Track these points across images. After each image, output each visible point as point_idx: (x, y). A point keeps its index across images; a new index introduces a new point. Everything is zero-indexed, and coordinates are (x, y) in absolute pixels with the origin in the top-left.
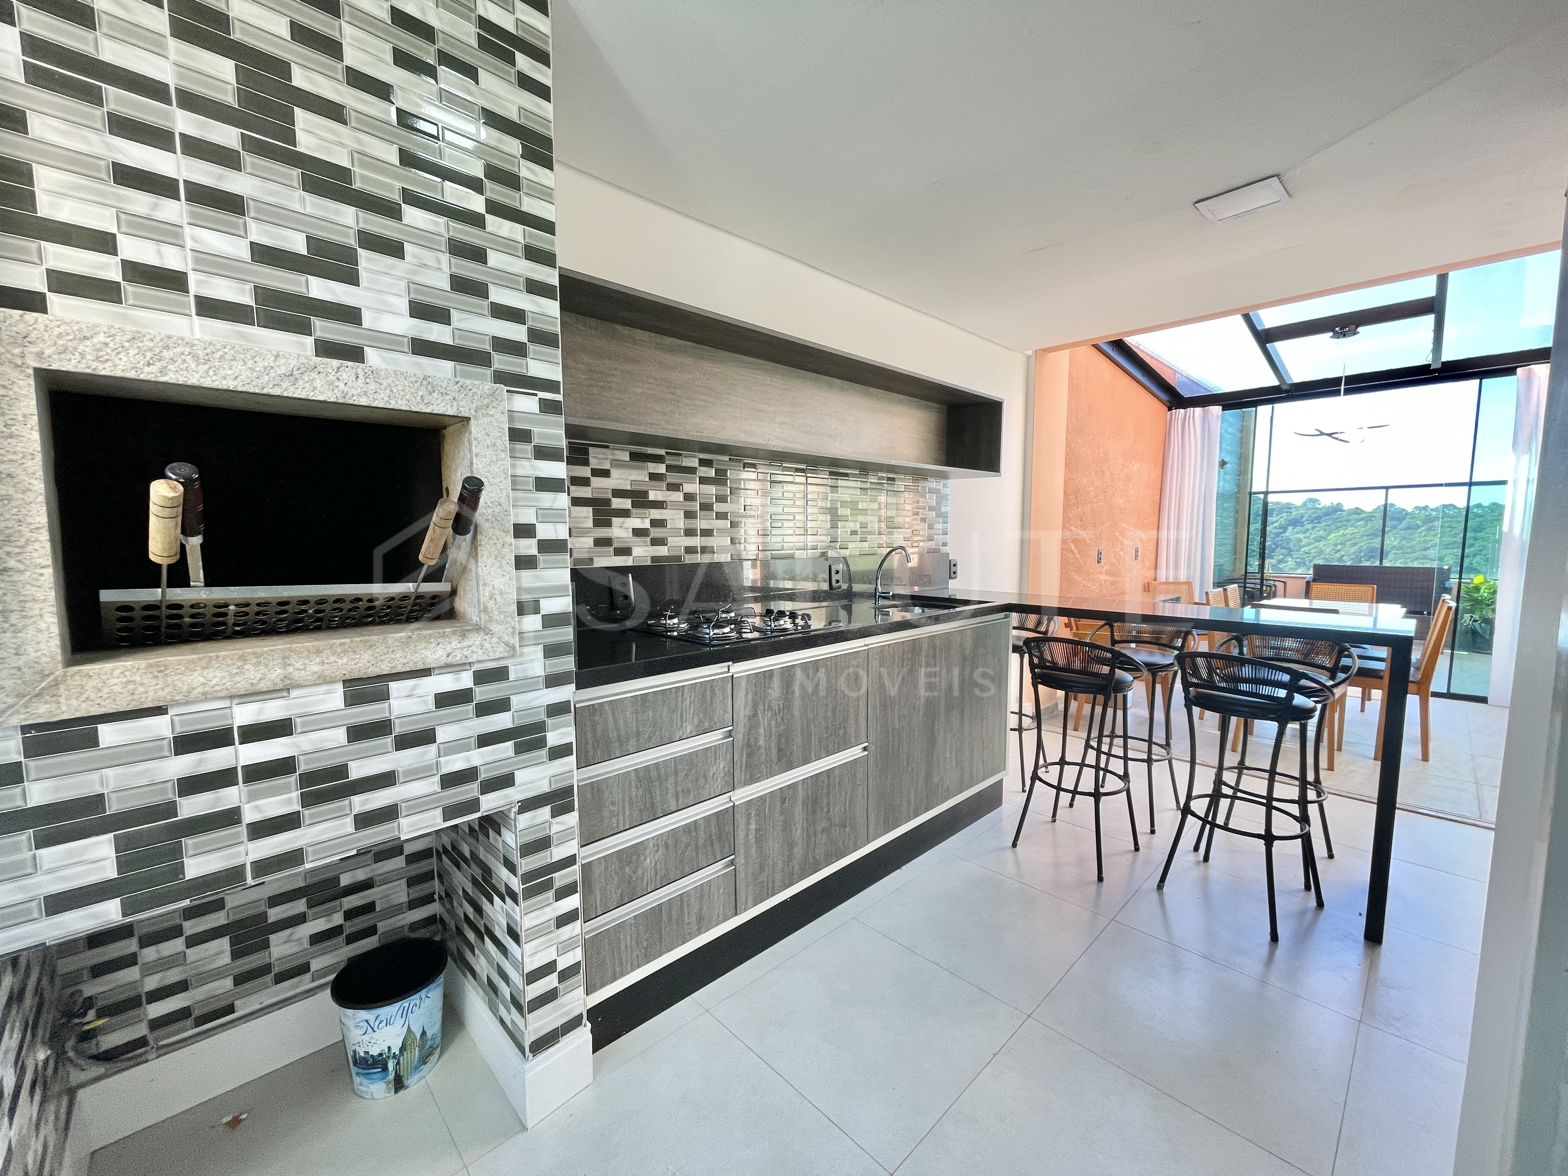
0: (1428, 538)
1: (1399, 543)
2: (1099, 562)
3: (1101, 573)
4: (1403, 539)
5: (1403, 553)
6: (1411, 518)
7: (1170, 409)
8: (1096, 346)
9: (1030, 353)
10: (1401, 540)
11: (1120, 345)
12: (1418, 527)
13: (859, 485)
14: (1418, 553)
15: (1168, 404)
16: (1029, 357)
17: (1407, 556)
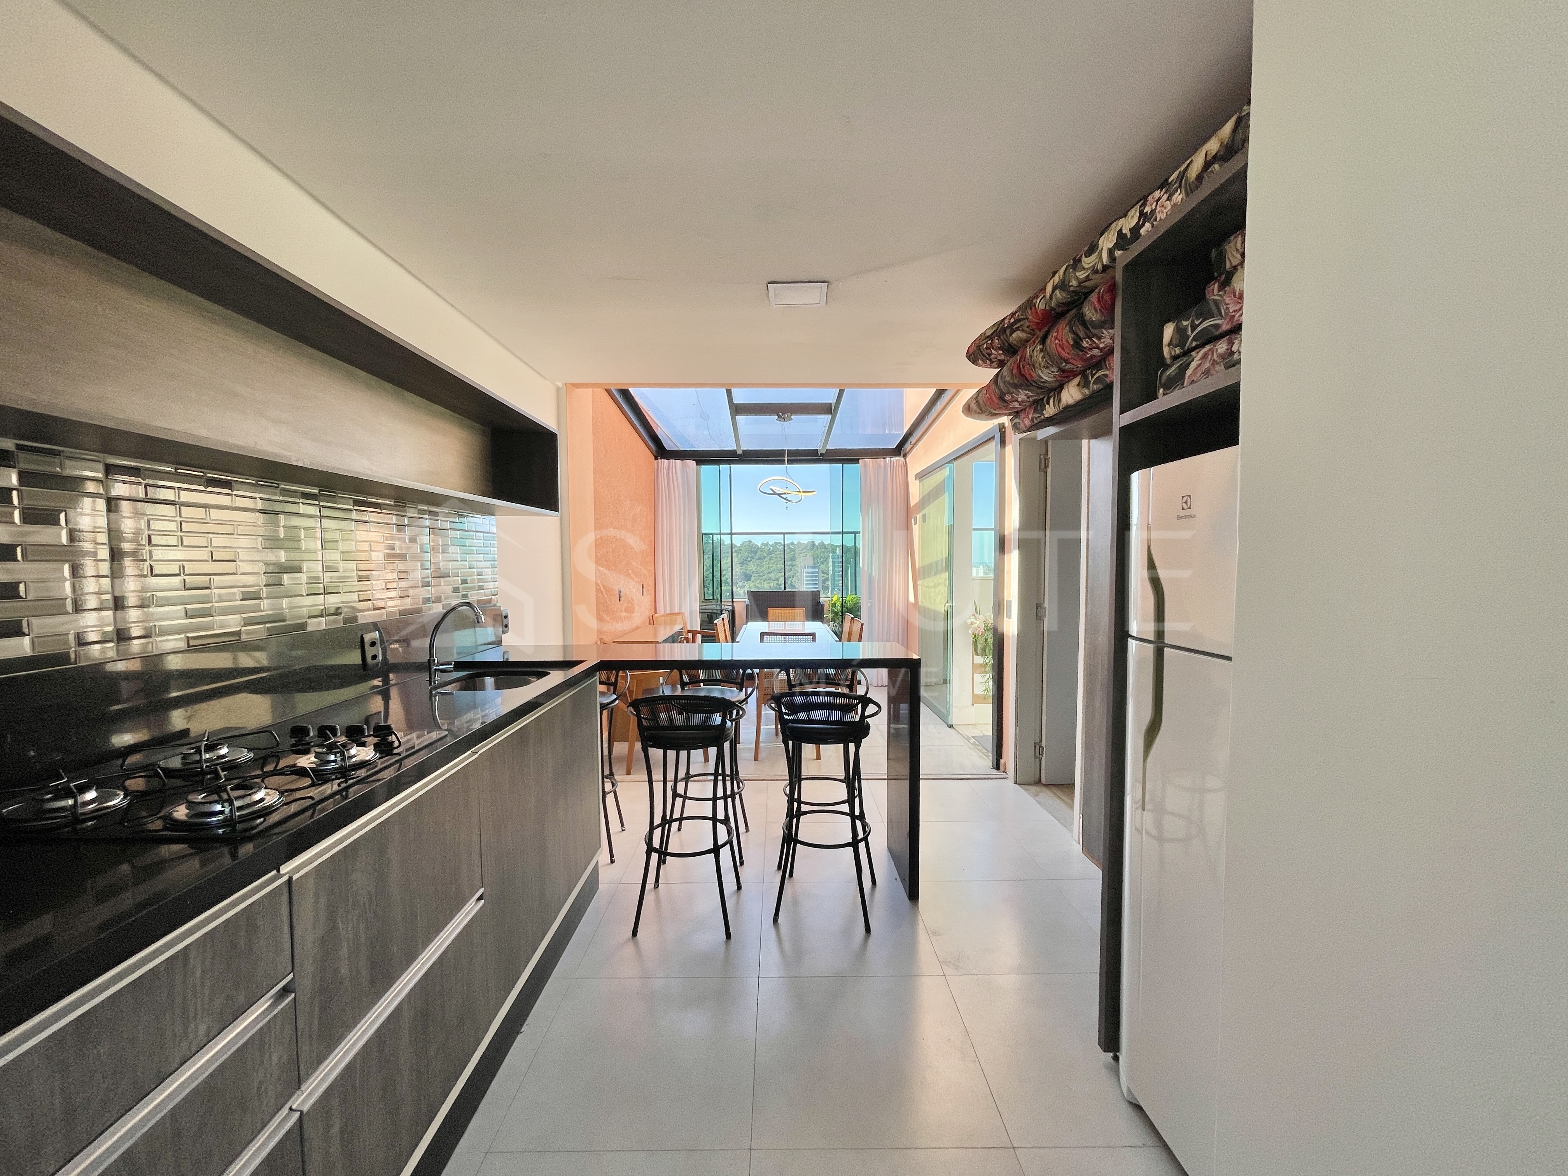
0: (770, 565)
1: (756, 569)
2: (620, 601)
3: (622, 611)
4: (758, 565)
5: (759, 576)
6: (762, 551)
7: (656, 459)
8: (609, 392)
9: (560, 384)
10: (757, 567)
11: (625, 394)
12: (765, 558)
13: (394, 519)
14: (766, 576)
15: (656, 454)
16: (558, 389)
17: (761, 578)
